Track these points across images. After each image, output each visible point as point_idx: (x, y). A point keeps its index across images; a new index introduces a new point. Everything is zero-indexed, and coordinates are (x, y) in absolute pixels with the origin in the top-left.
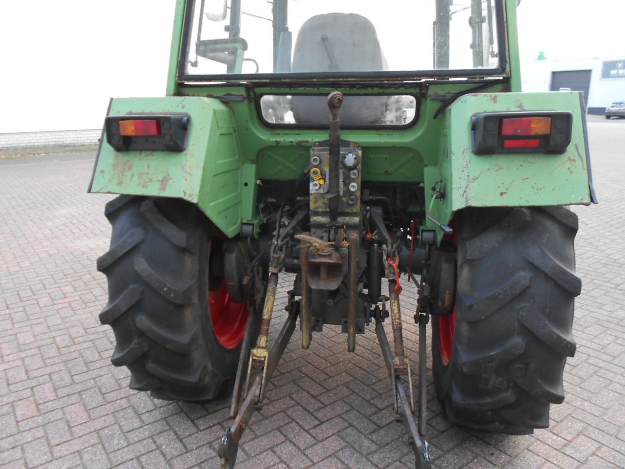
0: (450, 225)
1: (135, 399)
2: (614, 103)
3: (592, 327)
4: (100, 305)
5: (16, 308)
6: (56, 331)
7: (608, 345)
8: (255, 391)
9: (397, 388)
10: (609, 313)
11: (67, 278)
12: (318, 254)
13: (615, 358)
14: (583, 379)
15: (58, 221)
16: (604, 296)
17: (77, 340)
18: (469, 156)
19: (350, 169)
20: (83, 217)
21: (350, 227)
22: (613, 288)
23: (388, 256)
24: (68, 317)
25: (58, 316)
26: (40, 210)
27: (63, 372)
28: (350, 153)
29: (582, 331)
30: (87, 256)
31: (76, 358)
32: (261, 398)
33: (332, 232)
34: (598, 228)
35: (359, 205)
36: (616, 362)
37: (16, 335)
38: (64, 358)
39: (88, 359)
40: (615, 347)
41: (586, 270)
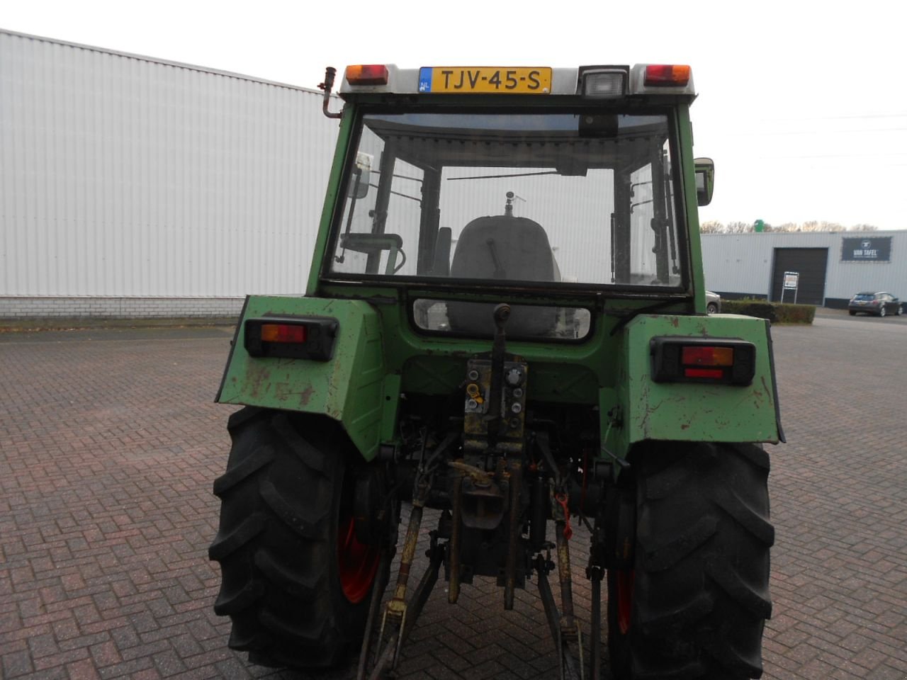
0: (628, 459)
1: (224, 667)
2: (859, 295)
3: (816, 599)
4: (167, 543)
5: (56, 541)
6: (111, 574)
7: (835, 621)
8: (388, 655)
9: (564, 658)
10: (839, 581)
11: (119, 504)
12: (476, 486)
13: (842, 639)
14: (800, 664)
15: (101, 425)
16: (833, 559)
17: (142, 588)
18: (648, 383)
19: (514, 387)
20: (135, 422)
21: (512, 455)
22: (844, 549)
23: (556, 492)
24: (126, 557)
25: (112, 554)
26: (74, 409)
27: (126, 628)
28: (514, 368)
29: (802, 603)
30: (144, 475)
31: (142, 612)
32: (395, 665)
33: (490, 460)
34: (829, 468)
35: (522, 430)
36: (843, 644)
37: (59, 577)
38: (127, 610)
39: (158, 613)
40: (844, 626)
41: (812, 523)
